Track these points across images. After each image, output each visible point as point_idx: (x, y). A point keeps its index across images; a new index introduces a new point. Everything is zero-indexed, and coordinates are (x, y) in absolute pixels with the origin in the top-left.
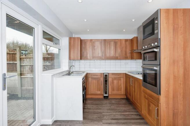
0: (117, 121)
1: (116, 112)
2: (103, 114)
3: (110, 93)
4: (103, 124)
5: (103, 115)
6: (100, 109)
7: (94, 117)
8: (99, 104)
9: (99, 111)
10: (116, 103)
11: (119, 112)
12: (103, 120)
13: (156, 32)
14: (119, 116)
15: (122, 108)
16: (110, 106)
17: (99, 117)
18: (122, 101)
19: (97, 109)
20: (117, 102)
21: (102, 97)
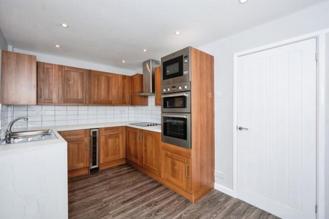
0: (132, 202)
1: (123, 190)
2: (104, 200)
3: (101, 162)
4: (114, 216)
5: (105, 203)
6: (94, 194)
7: (90, 213)
8: (87, 186)
9: (94, 198)
10: (115, 175)
11: (128, 187)
12: (110, 211)
13: (185, 73)
14: (131, 193)
15: (129, 180)
16: (109, 183)
17: (99, 210)
18: (123, 169)
19: (87, 197)
20: (116, 173)
21: (86, 172)
